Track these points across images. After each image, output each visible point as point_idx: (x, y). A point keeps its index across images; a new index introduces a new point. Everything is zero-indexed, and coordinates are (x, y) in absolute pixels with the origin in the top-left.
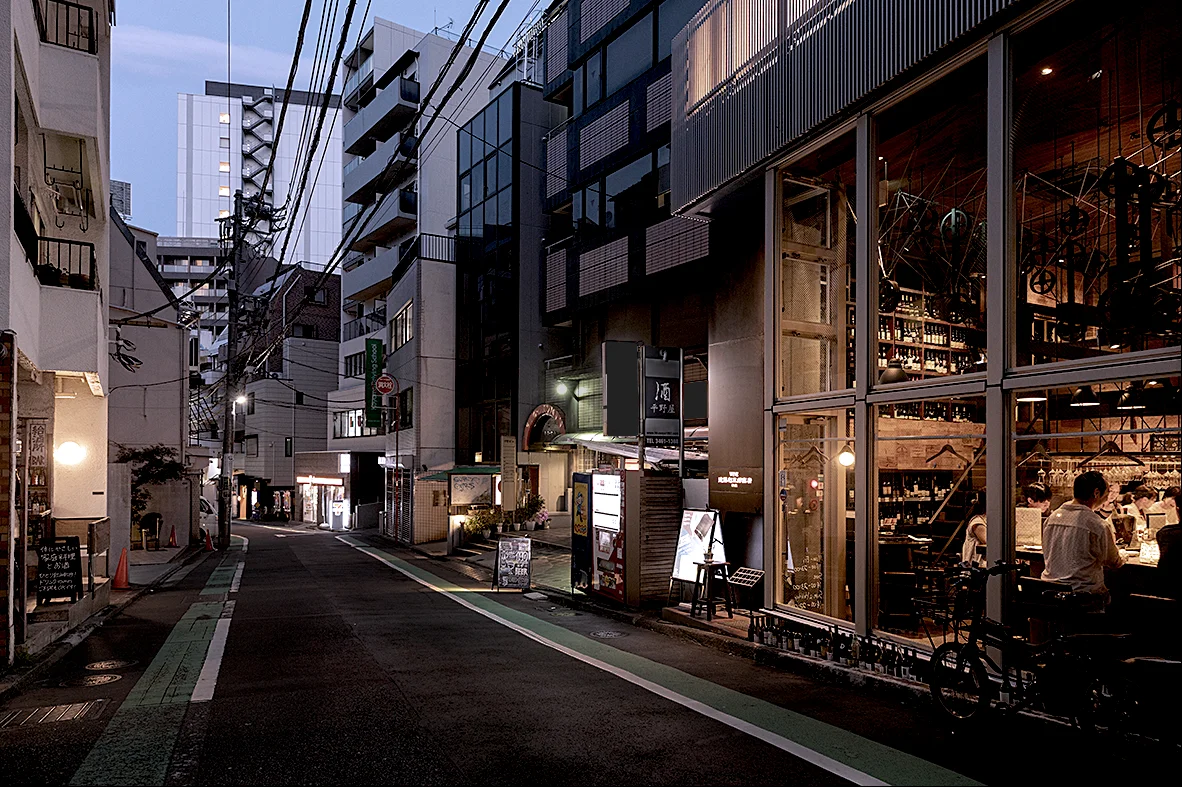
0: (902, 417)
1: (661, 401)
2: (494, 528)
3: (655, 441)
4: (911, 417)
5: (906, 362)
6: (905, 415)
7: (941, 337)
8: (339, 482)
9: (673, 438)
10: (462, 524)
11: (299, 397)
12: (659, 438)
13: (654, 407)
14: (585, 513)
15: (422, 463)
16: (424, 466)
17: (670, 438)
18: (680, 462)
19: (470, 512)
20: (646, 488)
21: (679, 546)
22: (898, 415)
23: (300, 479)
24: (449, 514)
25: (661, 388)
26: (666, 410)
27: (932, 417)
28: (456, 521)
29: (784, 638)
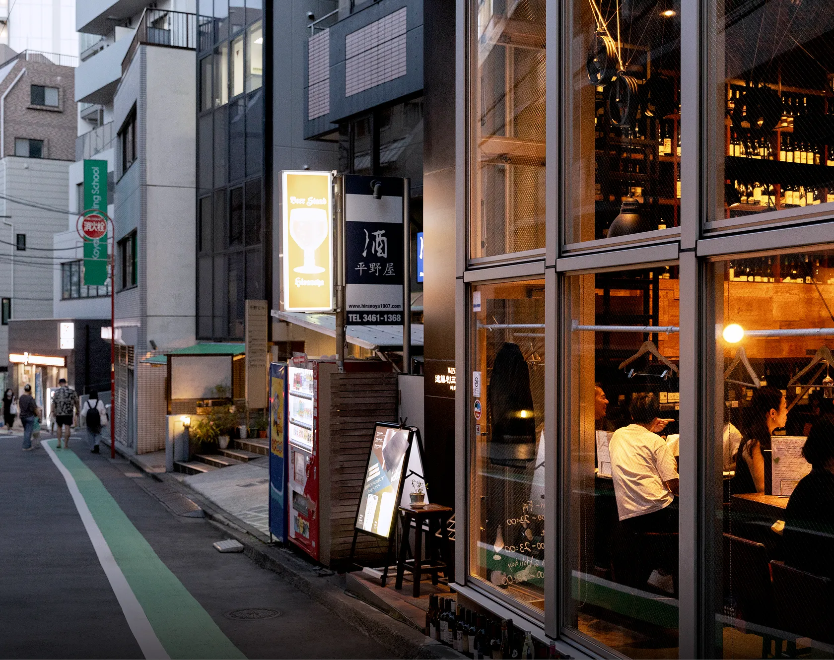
0: (743, 278)
1: (372, 257)
2: (234, 434)
3: (361, 318)
4: (758, 279)
5: (751, 194)
6: (748, 275)
7: (811, 155)
8: (60, 361)
9: (392, 313)
10: (187, 428)
11: (21, 242)
12: (368, 313)
13: (361, 267)
14: (281, 422)
15: (149, 338)
16: (152, 343)
17: (388, 313)
18: (405, 348)
19: (199, 410)
20: (339, 389)
21: (368, 479)
22: (737, 275)
23: (14, 358)
24: (169, 413)
25: (373, 238)
26: (381, 271)
27: (794, 277)
28: (180, 422)
29: (459, 633)
